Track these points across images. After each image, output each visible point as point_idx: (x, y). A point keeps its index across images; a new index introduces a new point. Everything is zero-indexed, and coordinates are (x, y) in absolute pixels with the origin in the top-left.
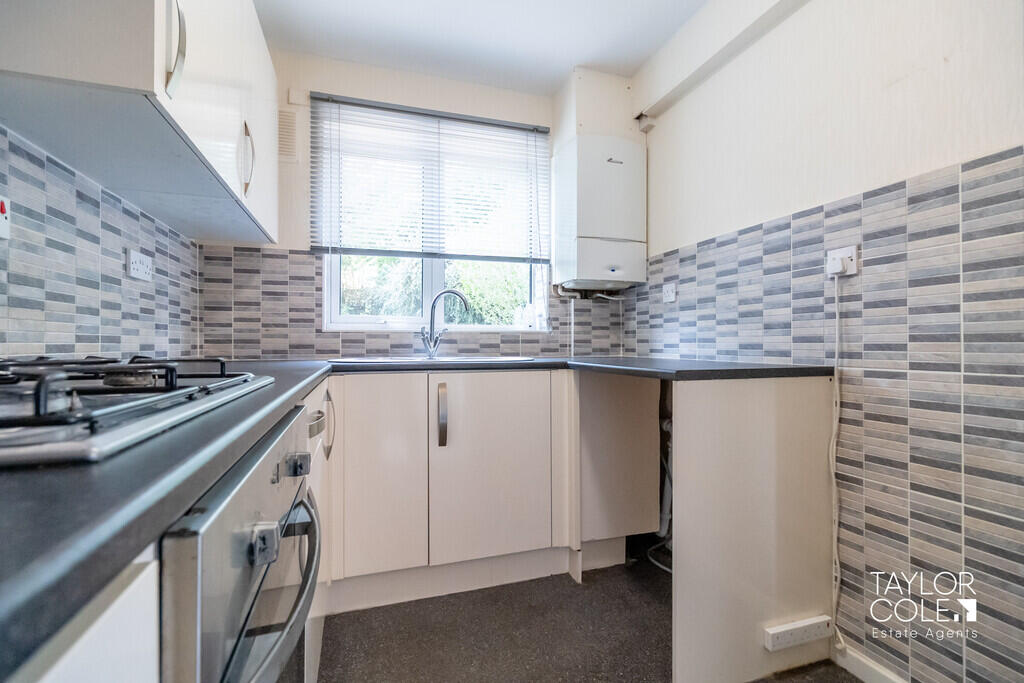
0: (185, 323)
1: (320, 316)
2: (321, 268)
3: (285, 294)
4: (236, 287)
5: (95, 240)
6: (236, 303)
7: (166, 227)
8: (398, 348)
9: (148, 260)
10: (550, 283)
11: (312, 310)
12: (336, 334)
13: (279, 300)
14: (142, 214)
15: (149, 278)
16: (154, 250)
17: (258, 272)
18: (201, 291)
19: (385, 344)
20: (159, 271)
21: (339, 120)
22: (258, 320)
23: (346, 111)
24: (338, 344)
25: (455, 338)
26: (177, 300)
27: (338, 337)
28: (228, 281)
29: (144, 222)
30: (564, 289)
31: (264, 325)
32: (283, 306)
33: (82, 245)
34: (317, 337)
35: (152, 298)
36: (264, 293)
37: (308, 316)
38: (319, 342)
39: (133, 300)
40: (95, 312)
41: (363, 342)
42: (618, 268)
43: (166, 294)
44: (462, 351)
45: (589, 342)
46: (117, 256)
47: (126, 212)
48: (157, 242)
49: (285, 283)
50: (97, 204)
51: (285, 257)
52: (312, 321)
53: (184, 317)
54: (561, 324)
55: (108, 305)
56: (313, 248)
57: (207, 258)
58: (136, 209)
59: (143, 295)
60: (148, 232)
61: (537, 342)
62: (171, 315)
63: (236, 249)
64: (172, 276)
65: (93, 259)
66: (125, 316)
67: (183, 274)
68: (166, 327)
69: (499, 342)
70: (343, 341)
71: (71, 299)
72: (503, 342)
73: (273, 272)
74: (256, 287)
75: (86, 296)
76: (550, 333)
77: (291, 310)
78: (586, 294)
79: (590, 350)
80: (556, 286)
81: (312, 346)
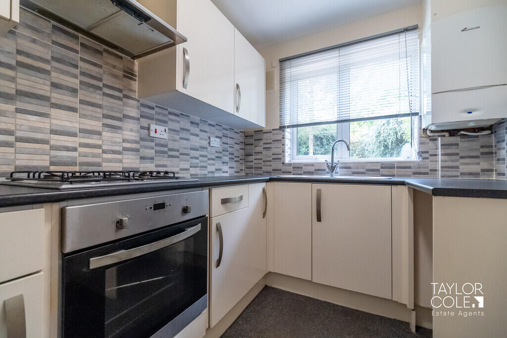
0: (236, 161)
1: (284, 156)
2: (284, 135)
3: (270, 148)
4: (255, 146)
5: (197, 135)
6: (255, 153)
7: (227, 127)
8: (319, 171)
9: (218, 140)
10: (420, 128)
11: (281, 154)
12: (290, 165)
13: (268, 150)
14: (216, 124)
15: (219, 146)
16: (222, 136)
17: (261, 140)
18: (244, 149)
19: (312, 169)
20: (223, 143)
21: (290, 67)
22: (261, 159)
23: (294, 62)
24: (291, 169)
25: (350, 166)
26: (232, 153)
27: (291, 166)
28: (252, 144)
29: (217, 127)
30: (432, 131)
31: (264, 161)
32: (270, 153)
33: (192, 138)
34: (283, 165)
35: (221, 153)
36: (264, 148)
37: (279, 157)
38: (284, 168)
39: (212, 154)
40: (198, 158)
41: (302, 168)
42: (475, 110)
43: (227, 151)
44: (354, 173)
45: (457, 167)
46: (206, 140)
47: (210, 125)
48: (223, 133)
49: (270, 143)
50: (198, 124)
51: (271, 132)
52: (281, 159)
53: (236, 159)
54: (431, 155)
55: (202, 156)
56: (280, 127)
57: (246, 136)
58: (214, 123)
59: (216, 152)
60: (219, 130)
61: (410, 168)
62: (229, 158)
63: (255, 131)
64: (230, 144)
65: (196, 141)
66: (209, 159)
67: (236, 143)
68: (227, 163)
69: (379, 168)
70: (293, 168)
71: (188, 155)
72: (382, 168)
73: (267, 139)
74: (261, 146)
75: (194, 153)
76: (421, 161)
77: (273, 154)
78: (453, 133)
79: (459, 174)
80: (425, 130)
81: (280, 170)
